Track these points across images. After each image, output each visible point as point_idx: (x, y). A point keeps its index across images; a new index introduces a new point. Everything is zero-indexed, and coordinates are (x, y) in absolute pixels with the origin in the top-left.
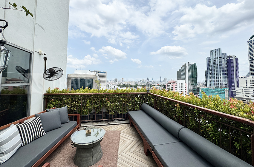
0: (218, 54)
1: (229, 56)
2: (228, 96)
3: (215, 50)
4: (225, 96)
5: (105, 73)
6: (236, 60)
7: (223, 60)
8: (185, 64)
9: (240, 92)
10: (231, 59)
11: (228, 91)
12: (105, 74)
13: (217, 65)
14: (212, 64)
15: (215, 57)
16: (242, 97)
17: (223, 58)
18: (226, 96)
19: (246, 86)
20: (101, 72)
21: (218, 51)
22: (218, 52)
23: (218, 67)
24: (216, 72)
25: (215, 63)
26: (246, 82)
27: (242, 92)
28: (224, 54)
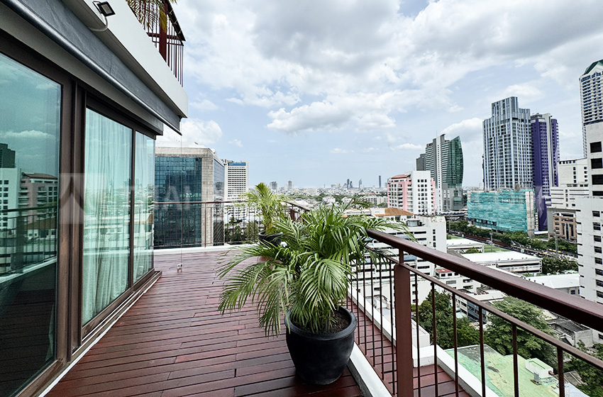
0: (511, 111)
1: (536, 116)
2: (532, 208)
3: (504, 101)
4: (525, 208)
5: (244, 164)
6: (553, 125)
7: (521, 123)
8: (435, 140)
9: (559, 196)
10: (540, 123)
11: (532, 197)
12: (245, 167)
13: (507, 137)
14: (496, 134)
15: (502, 117)
16: (564, 207)
17: (522, 121)
18: (528, 209)
19: (575, 181)
20: (235, 162)
21: (510, 102)
22: (510, 106)
23: (510, 142)
24: (506, 153)
25: (502, 133)
26: (575, 173)
27: (564, 196)
28: (523, 111)
